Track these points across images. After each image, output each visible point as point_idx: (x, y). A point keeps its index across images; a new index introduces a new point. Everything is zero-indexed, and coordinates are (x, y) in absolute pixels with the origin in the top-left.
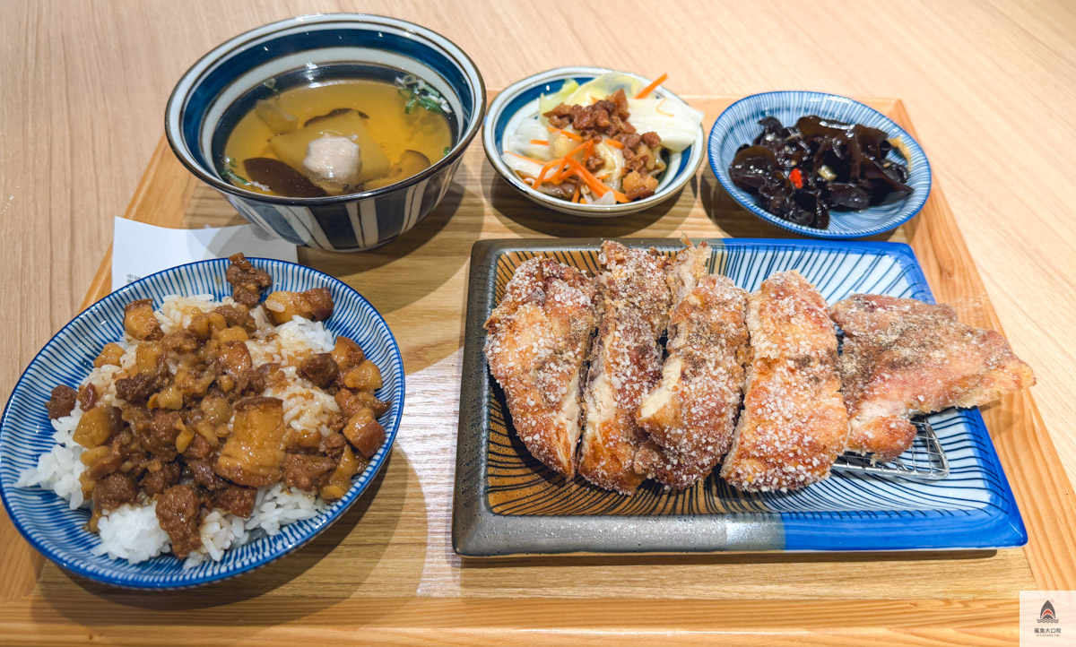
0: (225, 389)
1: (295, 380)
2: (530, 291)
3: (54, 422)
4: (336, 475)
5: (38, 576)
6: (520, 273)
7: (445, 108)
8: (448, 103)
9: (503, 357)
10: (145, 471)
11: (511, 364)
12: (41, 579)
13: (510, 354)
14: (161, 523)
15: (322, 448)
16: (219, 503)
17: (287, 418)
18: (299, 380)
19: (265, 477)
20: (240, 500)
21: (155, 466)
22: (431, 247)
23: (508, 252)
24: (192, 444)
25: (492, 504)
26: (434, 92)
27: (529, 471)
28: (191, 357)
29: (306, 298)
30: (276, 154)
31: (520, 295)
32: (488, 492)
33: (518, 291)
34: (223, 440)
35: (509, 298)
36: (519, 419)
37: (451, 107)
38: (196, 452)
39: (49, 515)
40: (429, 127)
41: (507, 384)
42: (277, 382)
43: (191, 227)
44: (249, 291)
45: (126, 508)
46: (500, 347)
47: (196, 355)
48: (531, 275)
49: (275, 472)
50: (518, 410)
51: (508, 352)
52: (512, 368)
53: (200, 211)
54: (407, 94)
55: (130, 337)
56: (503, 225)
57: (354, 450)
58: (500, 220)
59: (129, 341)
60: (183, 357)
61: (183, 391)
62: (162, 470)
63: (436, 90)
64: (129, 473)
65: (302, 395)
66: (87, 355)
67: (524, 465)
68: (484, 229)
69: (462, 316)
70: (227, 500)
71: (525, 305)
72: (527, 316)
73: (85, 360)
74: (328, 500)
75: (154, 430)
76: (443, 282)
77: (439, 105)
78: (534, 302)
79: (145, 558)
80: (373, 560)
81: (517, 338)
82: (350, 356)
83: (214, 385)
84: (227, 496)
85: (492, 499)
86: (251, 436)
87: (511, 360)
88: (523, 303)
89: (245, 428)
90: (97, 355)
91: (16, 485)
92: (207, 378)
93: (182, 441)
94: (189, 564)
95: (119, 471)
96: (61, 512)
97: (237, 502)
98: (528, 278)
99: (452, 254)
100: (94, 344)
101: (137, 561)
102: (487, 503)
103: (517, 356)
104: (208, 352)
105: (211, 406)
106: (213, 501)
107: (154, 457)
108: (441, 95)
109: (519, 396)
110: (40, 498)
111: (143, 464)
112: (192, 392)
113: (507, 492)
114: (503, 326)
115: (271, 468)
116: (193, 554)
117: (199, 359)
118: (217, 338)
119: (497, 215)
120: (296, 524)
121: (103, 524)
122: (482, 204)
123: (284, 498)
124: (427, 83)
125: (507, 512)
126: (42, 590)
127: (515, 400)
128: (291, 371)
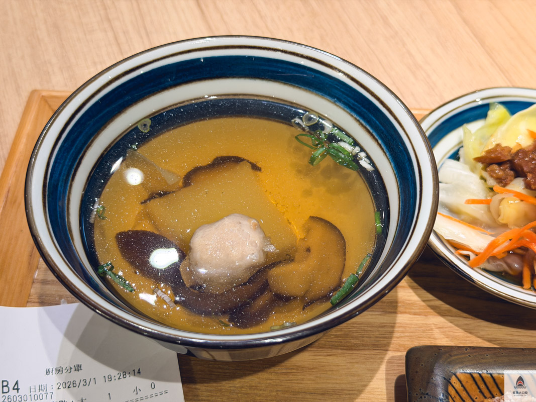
7: (365, 163)
8: (368, 157)
22: (336, 336)
26: (346, 138)
30: (155, 225)
37: (372, 162)
40: (335, 181)
54: (309, 140)
56: (423, 304)
58: (419, 296)
63: (349, 135)
68: (400, 309)
76: (360, 392)
77: (355, 159)
99: (366, 347)
108: (356, 143)
119: (412, 288)
124: (335, 125)
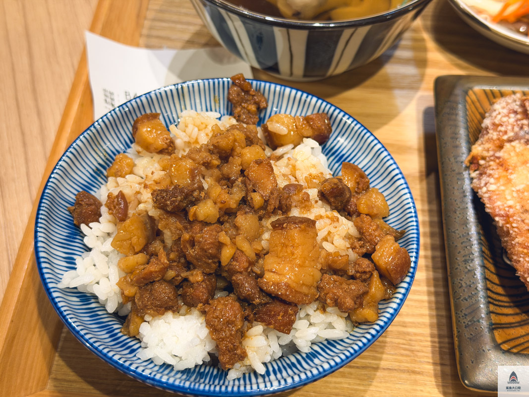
0: (257, 207)
1: (316, 202)
2: (516, 129)
3: (83, 227)
4: (367, 298)
5: (50, 373)
6: (501, 111)
9: (501, 195)
10: (186, 280)
11: (510, 203)
12: (53, 376)
13: (507, 192)
14: (211, 333)
15: (351, 272)
16: (260, 317)
17: (319, 238)
18: (320, 202)
19: (306, 295)
20: (283, 316)
21: (197, 276)
23: (478, 88)
24: (234, 258)
25: (499, 341)
27: (518, 311)
28: (216, 172)
29: (308, 122)
31: (506, 133)
32: (493, 329)
33: (503, 129)
34: (260, 255)
35: (494, 135)
36: (521, 259)
38: (236, 266)
39: (90, 317)
41: (507, 223)
42: (302, 203)
43: (148, 47)
44: (249, 112)
45: (169, 315)
46: (495, 184)
47: (220, 170)
48: (516, 112)
49: (313, 290)
50: (521, 249)
51: (503, 191)
52: (510, 207)
53: (155, 33)
55: (140, 149)
57: (382, 276)
59: (139, 152)
60: (210, 172)
61: (219, 205)
62: (203, 281)
64: (171, 282)
65: (328, 217)
66: (99, 164)
67: (512, 304)
69: (419, 150)
70: (270, 316)
71: (513, 144)
72: (518, 155)
73: (98, 169)
74: (356, 322)
75: (199, 242)
78: (522, 141)
79: (191, 365)
80: (366, 383)
81: (512, 177)
82: (358, 183)
83: (244, 201)
84: (270, 311)
85: (499, 336)
86: (293, 254)
87: (509, 197)
88: (510, 141)
89: (285, 246)
90: (108, 166)
91: (60, 286)
92: (237, 194)
93: (227, 254)
94: (233, 375)
95: (163, 280)
96: (98, 315)
97: (280, 318)
98: (512, 115)
100: (105, 153)
101: (183, 368)
102: (494, 340)
103: (515, 194)
104: (233, 168)
105: (245, 221)
106: (255, 314)
107: (195, 268)
109: (522, 236)
110: (78, 299)
111: (184, 274)
112: (227, 207)
113: (506, 330)
114: (492, 163)
115: (309, 287)
116: (237, 365)
117: (223, 174)
118: (240, 155)
120: (325, 343)
121: (145, 330)
122: (423, 40)
123: (318, 317)
125: (515, 350)
126: (55, 386)
127: (517, 240)
128: (313, 193)
